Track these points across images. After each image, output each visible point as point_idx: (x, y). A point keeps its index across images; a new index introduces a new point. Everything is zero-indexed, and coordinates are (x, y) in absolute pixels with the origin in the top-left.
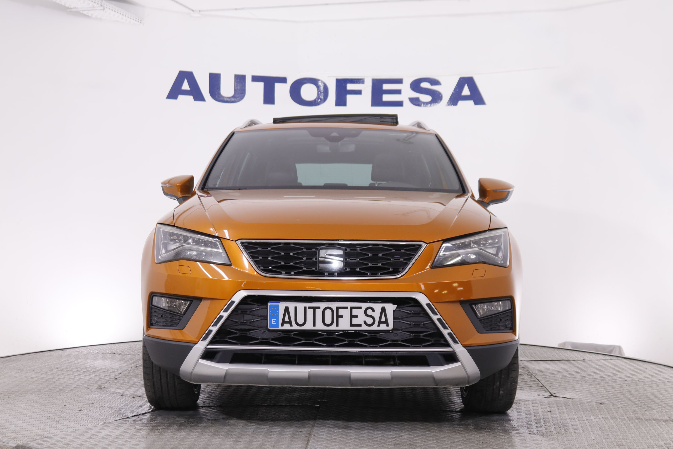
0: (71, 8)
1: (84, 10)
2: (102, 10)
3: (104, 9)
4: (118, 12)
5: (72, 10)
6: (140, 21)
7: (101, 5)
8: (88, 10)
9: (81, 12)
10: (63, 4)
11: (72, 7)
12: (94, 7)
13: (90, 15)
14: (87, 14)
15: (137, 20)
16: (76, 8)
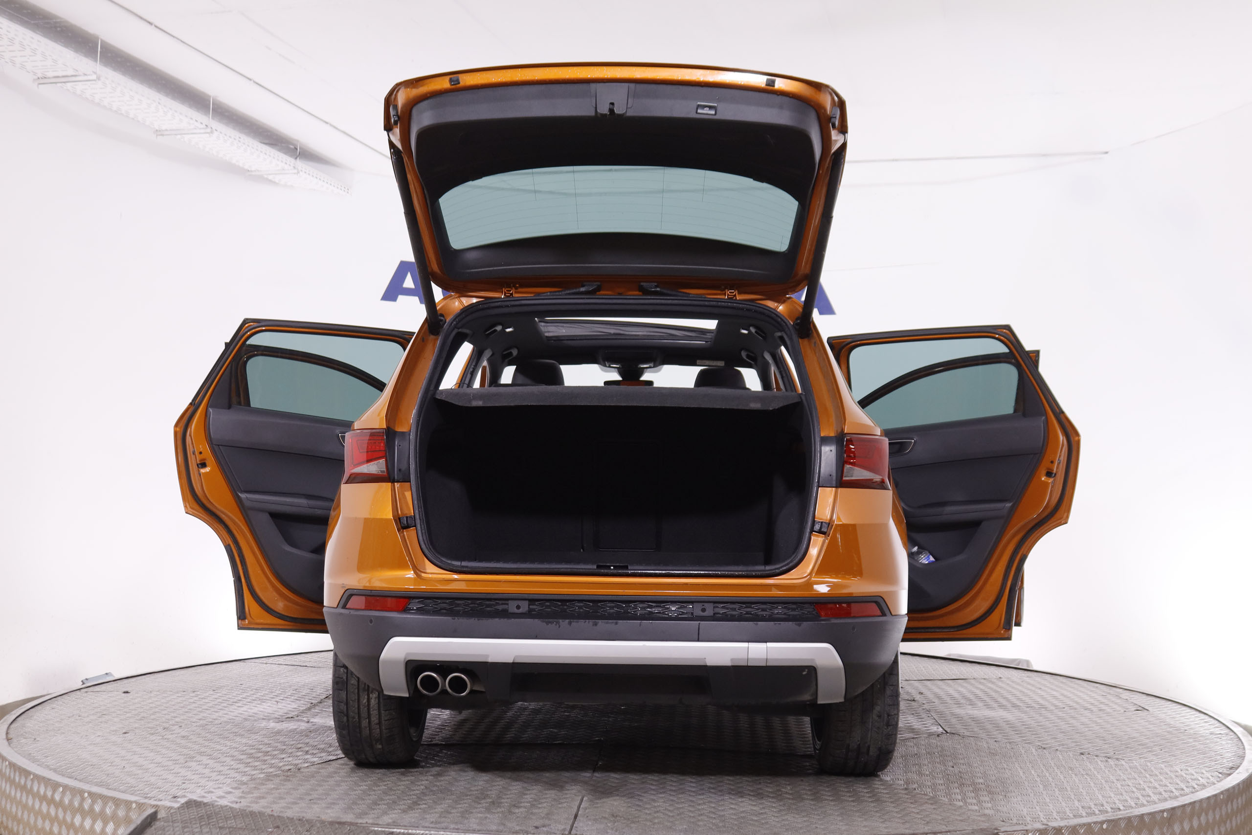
0: (252, 171)
1: (270, 174)
2: (295, 173)
3: (298, 172)
4: (317, 178)
5: (253, 173)
6: (346, 190)
7: (294, 167)
8: (276, 174)
9: (266, 176)
10: (241, 165)
11: (253, 169)
12: (283, 169)
13: (277, 182)
14: (273, 180)
15: (343, 189)
16: (258, 171)
